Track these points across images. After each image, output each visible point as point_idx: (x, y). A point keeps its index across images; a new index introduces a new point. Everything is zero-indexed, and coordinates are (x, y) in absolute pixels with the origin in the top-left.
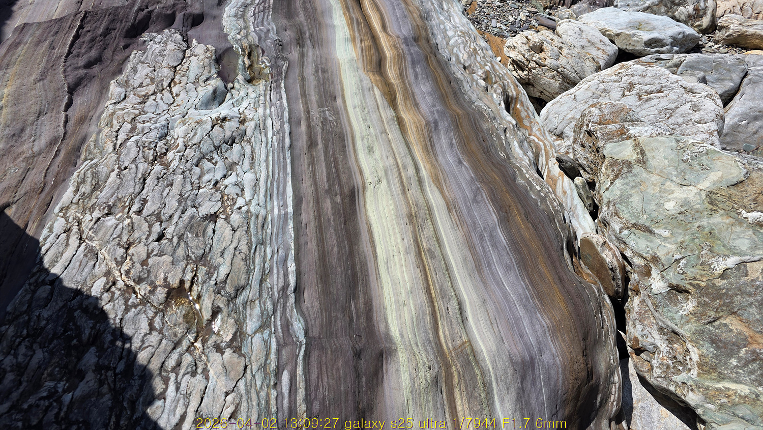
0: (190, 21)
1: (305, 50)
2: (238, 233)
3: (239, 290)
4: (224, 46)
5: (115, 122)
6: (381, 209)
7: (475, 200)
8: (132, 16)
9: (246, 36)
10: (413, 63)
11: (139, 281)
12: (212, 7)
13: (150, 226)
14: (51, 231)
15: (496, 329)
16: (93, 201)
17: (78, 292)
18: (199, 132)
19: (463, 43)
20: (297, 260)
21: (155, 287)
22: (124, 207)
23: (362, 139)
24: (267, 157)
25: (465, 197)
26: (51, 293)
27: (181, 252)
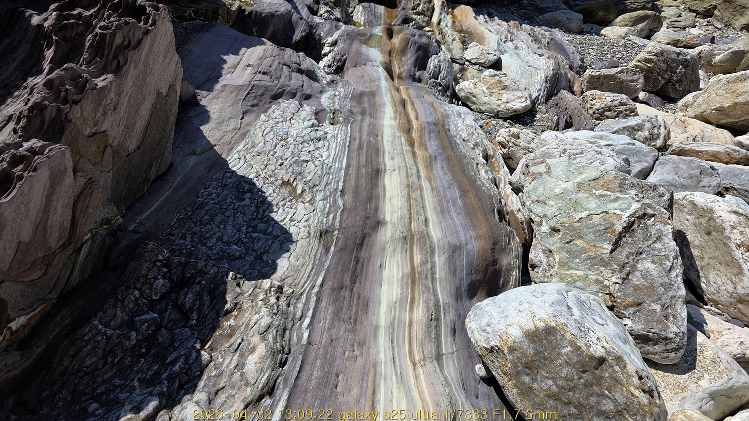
0: (304, 97)
1: (365, 117)
2: (317, 168)
3: (315, 186)
4: (321, 108)
5: (263, 127)
6: (393, 180)
7: (449, 188)
8: (275, 90)
9: (333, 106)
10: (430, 132)
11: (271, 176)
12: (317, 93)
13: (277, 160)
14: (232, 157)
15: (444, 232)
16: (251, 151)
17: (243, 177)
18: (304, 132)
19: (466, 129)
20: (344, 182)
21: (277, 180)
22: (265, 154)
23: (389, 153)
24: (336, 147)
25: (443, 186)
26: (232, 176)
27: (290, 170)
